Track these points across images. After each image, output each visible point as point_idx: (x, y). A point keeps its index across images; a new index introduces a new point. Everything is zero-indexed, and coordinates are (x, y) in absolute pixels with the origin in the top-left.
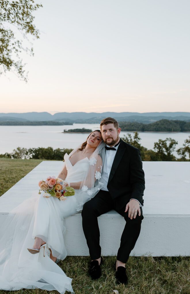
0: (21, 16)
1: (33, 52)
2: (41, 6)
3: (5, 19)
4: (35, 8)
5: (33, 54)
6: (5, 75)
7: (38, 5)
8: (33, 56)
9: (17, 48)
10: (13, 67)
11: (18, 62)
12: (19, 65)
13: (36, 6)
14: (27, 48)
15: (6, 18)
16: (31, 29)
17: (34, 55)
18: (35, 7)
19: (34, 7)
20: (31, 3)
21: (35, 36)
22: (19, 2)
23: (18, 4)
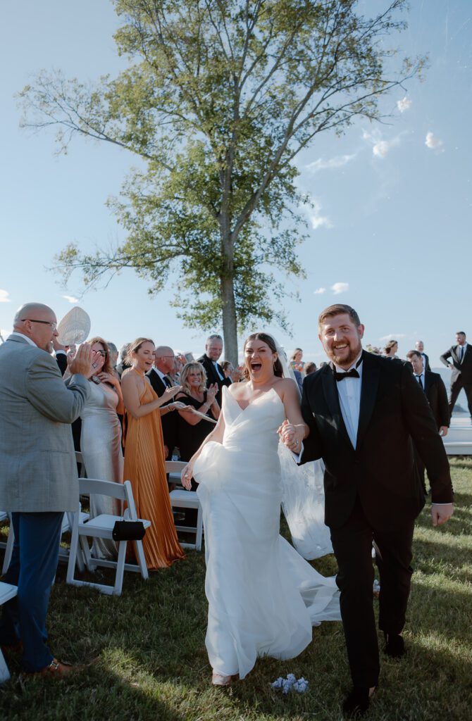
0: (282, 255)
1: (299, 298)
2: (309, 236)
5: (300, 300)
7: (303, 237)
8: (300, 302)
10: (274, 320)
11: (280, 312)
12: (281, 316)
13: (302, 238)
14: (292, 294)
16: (296, 269)
18: (301, 240)
19: (299, 240)
20: (294, 235)
21: (301, 276)
22: (280, 237)
23: (279, 240)
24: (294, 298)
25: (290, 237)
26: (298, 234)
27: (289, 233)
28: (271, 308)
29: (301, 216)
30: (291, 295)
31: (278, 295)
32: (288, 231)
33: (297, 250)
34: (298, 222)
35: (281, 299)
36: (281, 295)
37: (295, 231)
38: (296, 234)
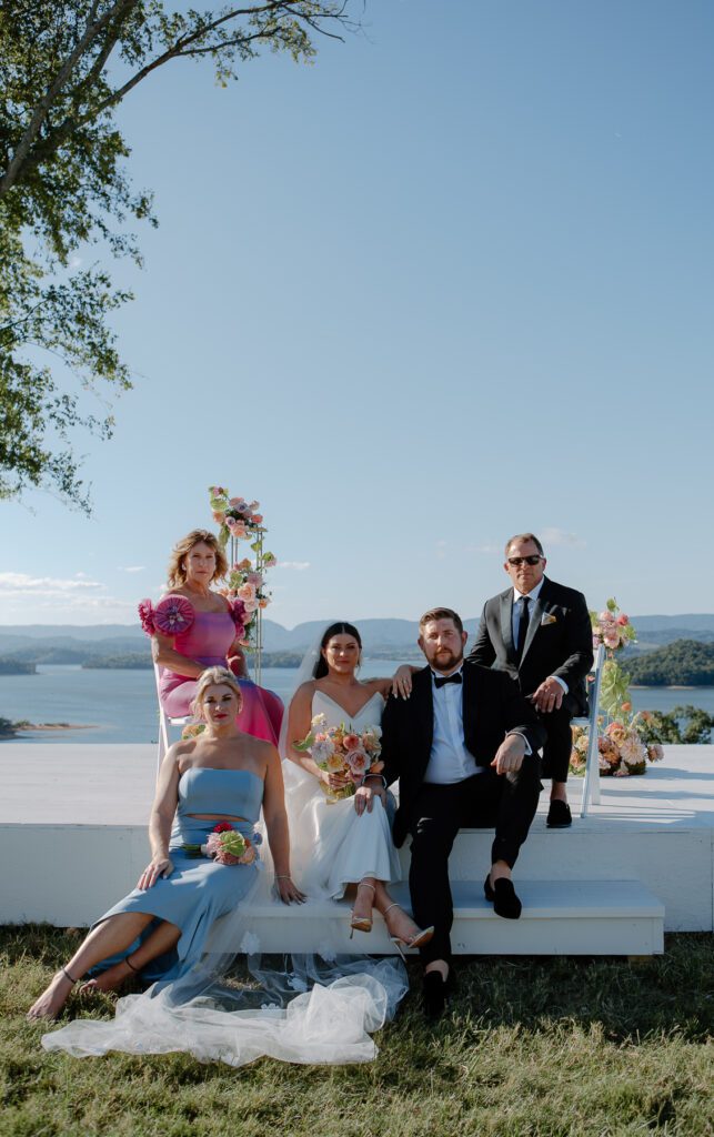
0: (75, 327)
2: (133, 295)
3: (27, 335)
4: (113, 304)
5: (111, 434)
6: (19, 501)
7: (121, 295)
8: (110, 439)
10: (45, 476)
11: (60, 459)
14: (91, 418)
15: (30, 333)
16: (106, 361)
17: (113, 437)
18: (116, 301)
20: (102, 288)
21: (118, 381)
22: (69, 286)
23: (66, 293)
24: (97, 429)
28: (44, 448)
29: (128, 239)
30: (92, 421)
31: (59, 420)
33: (109, 319)
34: (120, 252)
35: (68, 429)
36: (67, 420)
37: (103, 280)
38: (104, 285)
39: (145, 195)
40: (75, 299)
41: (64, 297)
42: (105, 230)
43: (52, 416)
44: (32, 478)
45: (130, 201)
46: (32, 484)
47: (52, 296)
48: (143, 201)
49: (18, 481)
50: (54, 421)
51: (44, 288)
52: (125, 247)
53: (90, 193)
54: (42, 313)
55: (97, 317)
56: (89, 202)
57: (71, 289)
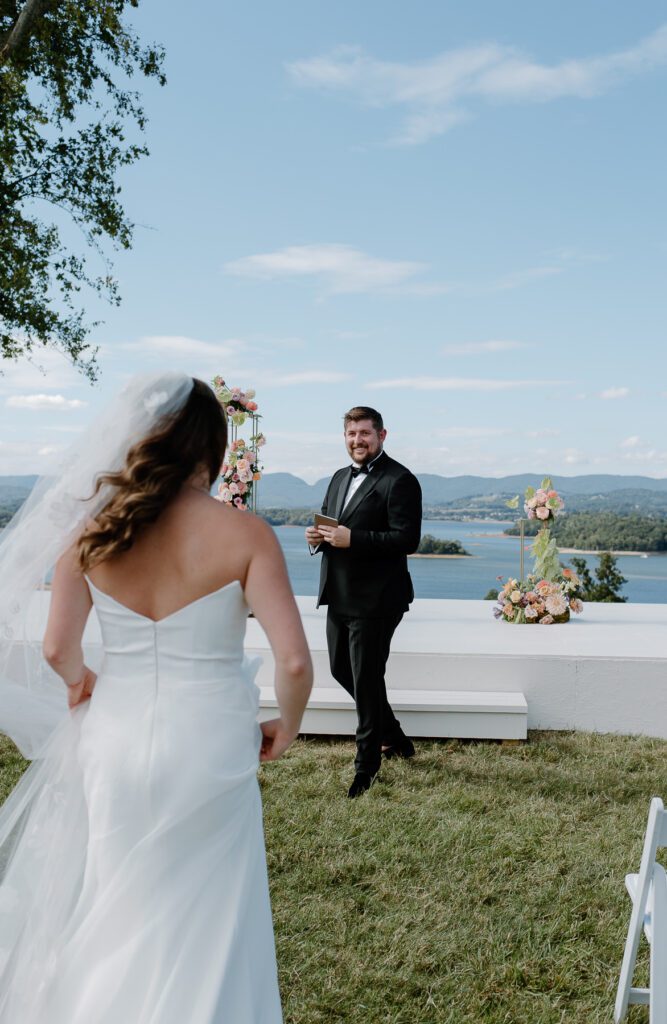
0: (81, 182)
2: (146, 151)
3: (35, 189)
4: (125, 158)
5: (119, 299)
6: (29, 359)
7: (136, 151)
8: (118, 305)
9: (69, 277)
13: (132, 154)
15: (38, 188)
17: (121, 302)
18: (128, 156)
19: (123, 155)
20: (114, 141)
22: (79, 139)
23: (76, 146)
25: (103, 145)
26: (121, 139)
27: (103, 132)
28: (52, 308)
31: (66, 283)
32: (98, 128)
34: (122, 110)
37: (115, 132)
38: (117, 138)
39: (153, 50)
40: (86, 152)
41: (74, 151)
42: (110, 84)
43: (60, 277)
44: (41, 337)
45: (140, 54)
46: (41, 342)
47: (62, 149)
48: (153, 56)
49: (27, 339)
50: (61, 284)
51: (53, 142)
52: (128, 106)
53: (98, 43)
54: (51, 168)
55: (108, 172)
56: (96, 53)
57: (82, 142)
